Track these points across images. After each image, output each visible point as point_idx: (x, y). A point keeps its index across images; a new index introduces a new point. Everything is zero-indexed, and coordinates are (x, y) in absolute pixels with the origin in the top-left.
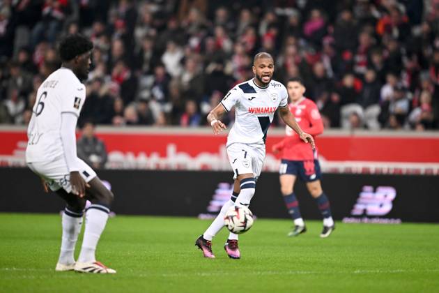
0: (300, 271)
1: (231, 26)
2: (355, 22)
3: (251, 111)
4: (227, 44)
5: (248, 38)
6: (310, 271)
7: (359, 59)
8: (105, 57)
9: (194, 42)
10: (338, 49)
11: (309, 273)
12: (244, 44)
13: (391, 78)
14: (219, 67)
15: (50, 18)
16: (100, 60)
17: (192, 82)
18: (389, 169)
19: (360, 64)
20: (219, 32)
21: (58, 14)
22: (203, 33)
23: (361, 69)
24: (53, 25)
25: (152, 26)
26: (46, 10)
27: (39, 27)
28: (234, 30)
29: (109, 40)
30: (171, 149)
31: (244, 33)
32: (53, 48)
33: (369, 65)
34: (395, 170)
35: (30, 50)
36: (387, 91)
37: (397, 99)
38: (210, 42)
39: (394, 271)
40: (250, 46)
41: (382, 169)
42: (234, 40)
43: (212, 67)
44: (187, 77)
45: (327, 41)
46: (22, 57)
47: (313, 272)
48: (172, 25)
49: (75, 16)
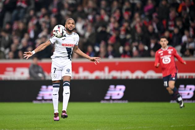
0: (145, 127)
1: (108, 9)
2: (168, 5)
3: (63, 45)
4: (106, 18)
5: (117, 14)
6: (150, 126)
7: (170, 23)
8: (48, 26)
9: (90, 17)
10: (160, 19)
11: (149, 127)
12: (115, 18)
13: (186, 32)
14: (104, 29)
15: (21, 7)
16: (45, 27)
17: (90, 36)
18: (186, 76)
19: (171, 26)
20: (102, 12)
21: (24, 5)
22: (94, 13)
23: (172, 28)
24: (22, 11)
25: (69, 10)
26: (19, 4)
27: (15, 12)
28: (110, 11)
29: (49, 17)
30: (81, 69)
31: (115, 12)
32: (22, 22)
33: (175, 26)
34: (189, 76)
35: (11, 23)
36: (185, 38)
37: (190, 42)
38: (98, 17)
39: (190, 125)
40: (118, 18)
41: (183, 76)
42: (110, 16)
43: (100, 29)
44: (87, 34)
45: (154, 15)
46: (7, 27)
47: (151, 127)
48: (79, 9)
49: (33, 6)
